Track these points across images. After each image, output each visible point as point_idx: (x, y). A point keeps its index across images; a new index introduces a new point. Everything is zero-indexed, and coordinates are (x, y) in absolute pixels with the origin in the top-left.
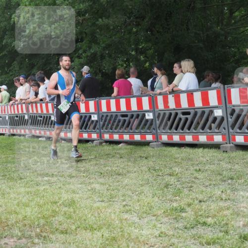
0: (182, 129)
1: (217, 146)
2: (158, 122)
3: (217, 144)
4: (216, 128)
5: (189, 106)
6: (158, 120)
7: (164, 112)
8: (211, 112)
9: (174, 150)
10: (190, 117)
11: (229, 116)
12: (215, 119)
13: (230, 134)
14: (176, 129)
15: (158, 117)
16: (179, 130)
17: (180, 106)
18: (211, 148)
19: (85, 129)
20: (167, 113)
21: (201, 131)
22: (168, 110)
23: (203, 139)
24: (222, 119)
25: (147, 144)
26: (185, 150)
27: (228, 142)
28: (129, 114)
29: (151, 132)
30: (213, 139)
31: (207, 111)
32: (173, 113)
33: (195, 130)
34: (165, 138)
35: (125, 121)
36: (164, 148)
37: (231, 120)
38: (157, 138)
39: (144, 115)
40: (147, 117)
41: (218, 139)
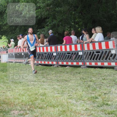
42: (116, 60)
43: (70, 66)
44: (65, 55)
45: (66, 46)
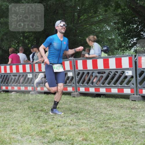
42: (73, 84)
43: (17, 92)
44: (11, 77)
45: (12, 66)
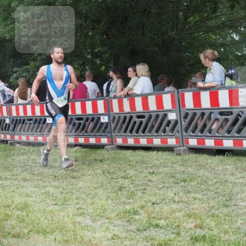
0: (137, 132)
1: (170, 149)
2: (113, 126)
3: (171, 147)
4: (170, 132)
5: (144, 109)
6: (113, 124)
7: (120, 115)
8: (166, 115)
9: (129, 153)
10: (144, 120)
11: (182, 119)
12: (169, 122)
13: (184, 137)
14: (131, 132)
15: (114, 120)
16: (134, 133)
17: (135, 109)
18: (164, 151)
19: (40, 132)
20: (122, 116)
21: (156, 134)
22: (123, 114)
23: (157, 142)
24: (176, 122)
25: (102, 147)
26: (139, 153)
27: (182, 145)
28: (84, 117)
29: (106, 136)
30: (167, 142)
31: (161, 114)
32: (128, 116)
33: (150, 133)
34: (119, 141)
35: (80, 124)
36: (119, 151)
37: (184, 124)
38: (112, 141)
39: (99, 119)
40: (102, 120)
41: (172, 142)
